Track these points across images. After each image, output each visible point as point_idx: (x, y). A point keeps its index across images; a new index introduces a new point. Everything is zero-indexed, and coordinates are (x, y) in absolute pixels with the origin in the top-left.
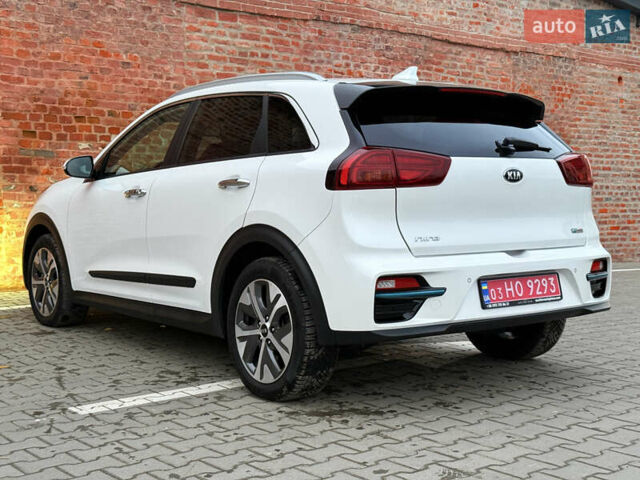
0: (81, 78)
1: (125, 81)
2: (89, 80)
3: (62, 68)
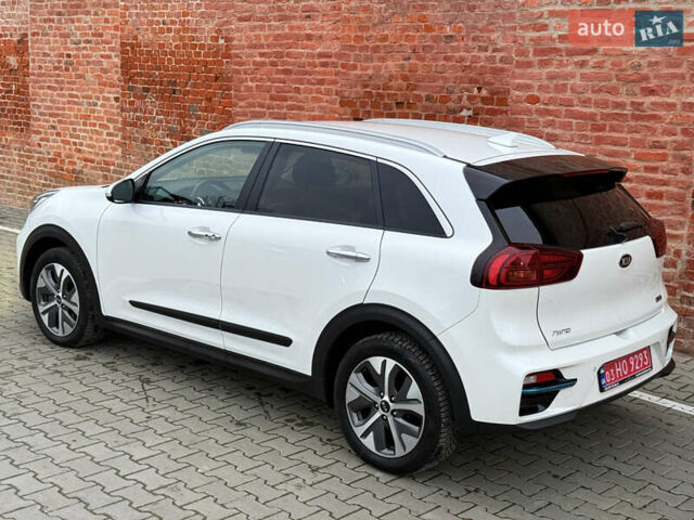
0: (404, 59)
1: (446, 59)
2: (411, 61)
3: (390, 51)
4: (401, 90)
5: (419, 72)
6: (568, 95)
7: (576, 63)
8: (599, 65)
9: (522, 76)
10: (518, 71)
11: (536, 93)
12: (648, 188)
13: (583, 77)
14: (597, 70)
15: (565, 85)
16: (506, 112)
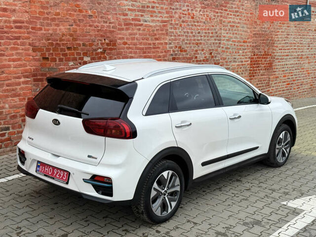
0: (69, 26)
1: (90, 26)
2: (73, 27)
3: (61, 21)
4: (69, 41)
5: (78, 32)
6: (135, 41)
7: (137, 29)
8: (144, 30)
9: (120, 34)
10: (119, 32)
11: (126, 41)
13: (140, 34)
14: (143, 32)
15: (134, 37)
16: (116, 49)
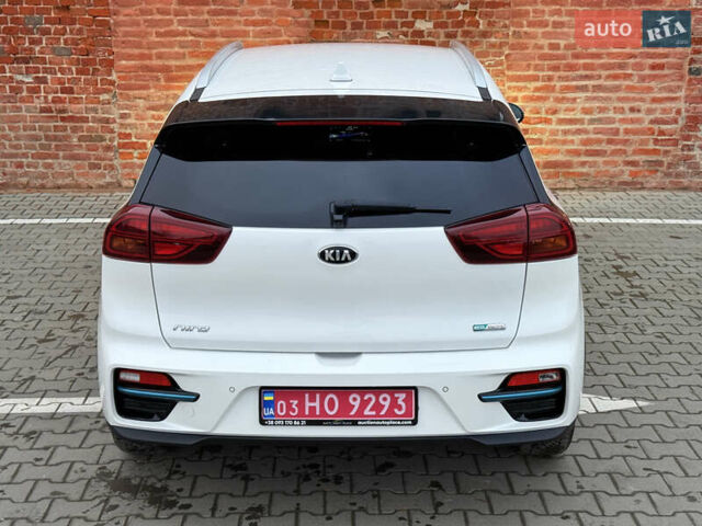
12: (650, 61)
16: (509, 4)
